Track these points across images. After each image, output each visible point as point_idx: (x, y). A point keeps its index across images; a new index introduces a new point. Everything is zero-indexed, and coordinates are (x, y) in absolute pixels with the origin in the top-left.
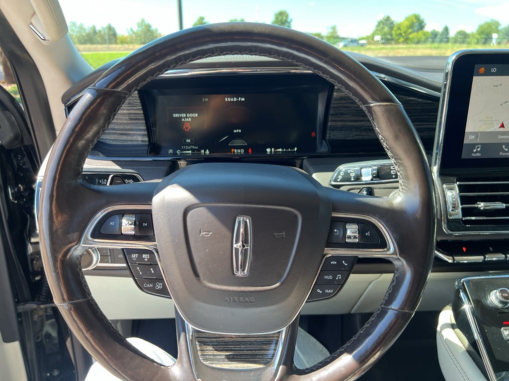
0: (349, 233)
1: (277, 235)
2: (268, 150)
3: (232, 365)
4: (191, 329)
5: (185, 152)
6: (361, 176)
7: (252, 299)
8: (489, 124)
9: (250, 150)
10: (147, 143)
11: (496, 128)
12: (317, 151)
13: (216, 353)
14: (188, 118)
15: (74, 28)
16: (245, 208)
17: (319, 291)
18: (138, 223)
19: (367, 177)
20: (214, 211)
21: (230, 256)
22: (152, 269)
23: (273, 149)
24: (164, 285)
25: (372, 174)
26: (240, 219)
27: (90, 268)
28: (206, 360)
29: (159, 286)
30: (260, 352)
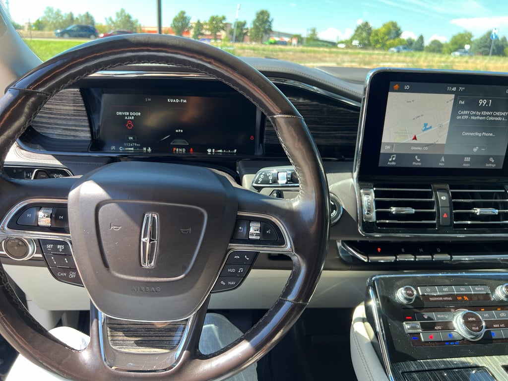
0: (252, 230)
1: (184, 231)
2: (209, 151)
3: (139, 350)
4: (103, 317)
5: (127, 149)
6: (278, 179)
7: (158, 289)
8: (403, 136)
9: (191, 150)
10: (90, 139)
11: (409, 140)
12: (255, 154)
13: (125, 338)
14: (131, 116)
15: (50, 14)
16: (154, 205)
17: (222, 282)
18: (54, 216)
19: (282, 181)
20: (125, 207)
21: (138, 248)
22: (66, 259)
23: (213, 150)
24: (77, 274)
25: (287, 178)
26: (149, 215)
27: (25, 259)
28: (116, 345)
29: (72, 275)
30: (167, 339)
